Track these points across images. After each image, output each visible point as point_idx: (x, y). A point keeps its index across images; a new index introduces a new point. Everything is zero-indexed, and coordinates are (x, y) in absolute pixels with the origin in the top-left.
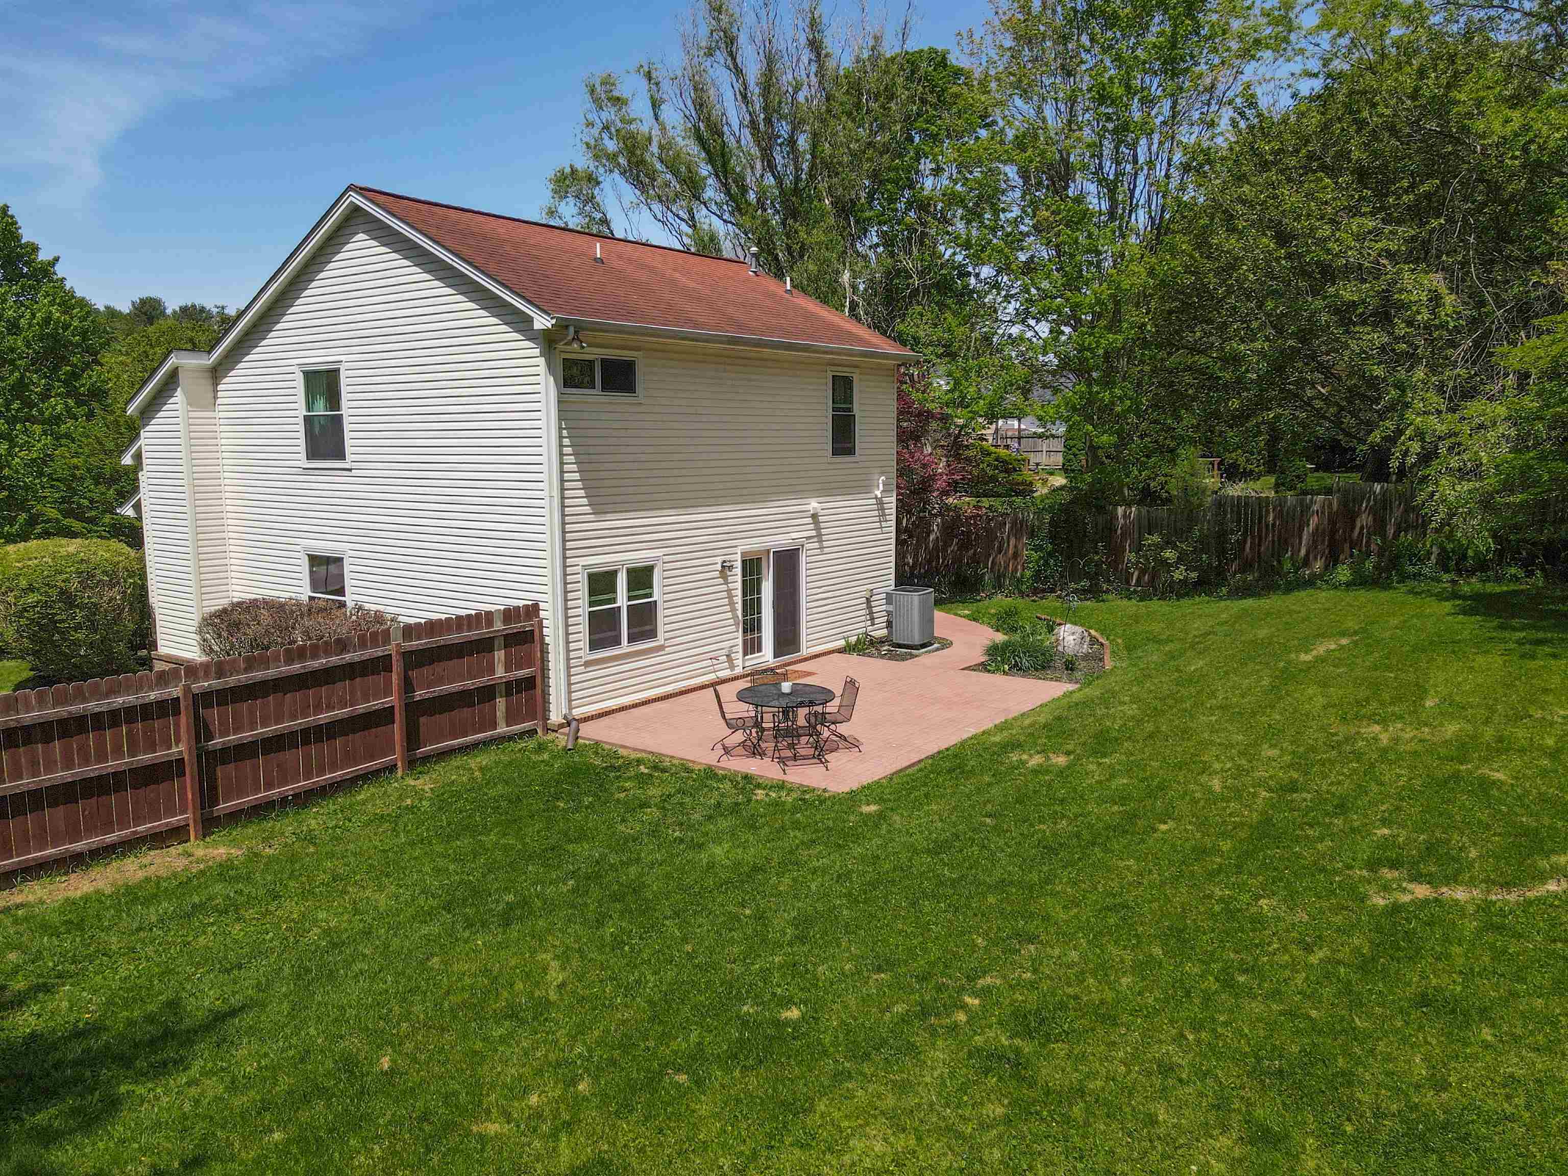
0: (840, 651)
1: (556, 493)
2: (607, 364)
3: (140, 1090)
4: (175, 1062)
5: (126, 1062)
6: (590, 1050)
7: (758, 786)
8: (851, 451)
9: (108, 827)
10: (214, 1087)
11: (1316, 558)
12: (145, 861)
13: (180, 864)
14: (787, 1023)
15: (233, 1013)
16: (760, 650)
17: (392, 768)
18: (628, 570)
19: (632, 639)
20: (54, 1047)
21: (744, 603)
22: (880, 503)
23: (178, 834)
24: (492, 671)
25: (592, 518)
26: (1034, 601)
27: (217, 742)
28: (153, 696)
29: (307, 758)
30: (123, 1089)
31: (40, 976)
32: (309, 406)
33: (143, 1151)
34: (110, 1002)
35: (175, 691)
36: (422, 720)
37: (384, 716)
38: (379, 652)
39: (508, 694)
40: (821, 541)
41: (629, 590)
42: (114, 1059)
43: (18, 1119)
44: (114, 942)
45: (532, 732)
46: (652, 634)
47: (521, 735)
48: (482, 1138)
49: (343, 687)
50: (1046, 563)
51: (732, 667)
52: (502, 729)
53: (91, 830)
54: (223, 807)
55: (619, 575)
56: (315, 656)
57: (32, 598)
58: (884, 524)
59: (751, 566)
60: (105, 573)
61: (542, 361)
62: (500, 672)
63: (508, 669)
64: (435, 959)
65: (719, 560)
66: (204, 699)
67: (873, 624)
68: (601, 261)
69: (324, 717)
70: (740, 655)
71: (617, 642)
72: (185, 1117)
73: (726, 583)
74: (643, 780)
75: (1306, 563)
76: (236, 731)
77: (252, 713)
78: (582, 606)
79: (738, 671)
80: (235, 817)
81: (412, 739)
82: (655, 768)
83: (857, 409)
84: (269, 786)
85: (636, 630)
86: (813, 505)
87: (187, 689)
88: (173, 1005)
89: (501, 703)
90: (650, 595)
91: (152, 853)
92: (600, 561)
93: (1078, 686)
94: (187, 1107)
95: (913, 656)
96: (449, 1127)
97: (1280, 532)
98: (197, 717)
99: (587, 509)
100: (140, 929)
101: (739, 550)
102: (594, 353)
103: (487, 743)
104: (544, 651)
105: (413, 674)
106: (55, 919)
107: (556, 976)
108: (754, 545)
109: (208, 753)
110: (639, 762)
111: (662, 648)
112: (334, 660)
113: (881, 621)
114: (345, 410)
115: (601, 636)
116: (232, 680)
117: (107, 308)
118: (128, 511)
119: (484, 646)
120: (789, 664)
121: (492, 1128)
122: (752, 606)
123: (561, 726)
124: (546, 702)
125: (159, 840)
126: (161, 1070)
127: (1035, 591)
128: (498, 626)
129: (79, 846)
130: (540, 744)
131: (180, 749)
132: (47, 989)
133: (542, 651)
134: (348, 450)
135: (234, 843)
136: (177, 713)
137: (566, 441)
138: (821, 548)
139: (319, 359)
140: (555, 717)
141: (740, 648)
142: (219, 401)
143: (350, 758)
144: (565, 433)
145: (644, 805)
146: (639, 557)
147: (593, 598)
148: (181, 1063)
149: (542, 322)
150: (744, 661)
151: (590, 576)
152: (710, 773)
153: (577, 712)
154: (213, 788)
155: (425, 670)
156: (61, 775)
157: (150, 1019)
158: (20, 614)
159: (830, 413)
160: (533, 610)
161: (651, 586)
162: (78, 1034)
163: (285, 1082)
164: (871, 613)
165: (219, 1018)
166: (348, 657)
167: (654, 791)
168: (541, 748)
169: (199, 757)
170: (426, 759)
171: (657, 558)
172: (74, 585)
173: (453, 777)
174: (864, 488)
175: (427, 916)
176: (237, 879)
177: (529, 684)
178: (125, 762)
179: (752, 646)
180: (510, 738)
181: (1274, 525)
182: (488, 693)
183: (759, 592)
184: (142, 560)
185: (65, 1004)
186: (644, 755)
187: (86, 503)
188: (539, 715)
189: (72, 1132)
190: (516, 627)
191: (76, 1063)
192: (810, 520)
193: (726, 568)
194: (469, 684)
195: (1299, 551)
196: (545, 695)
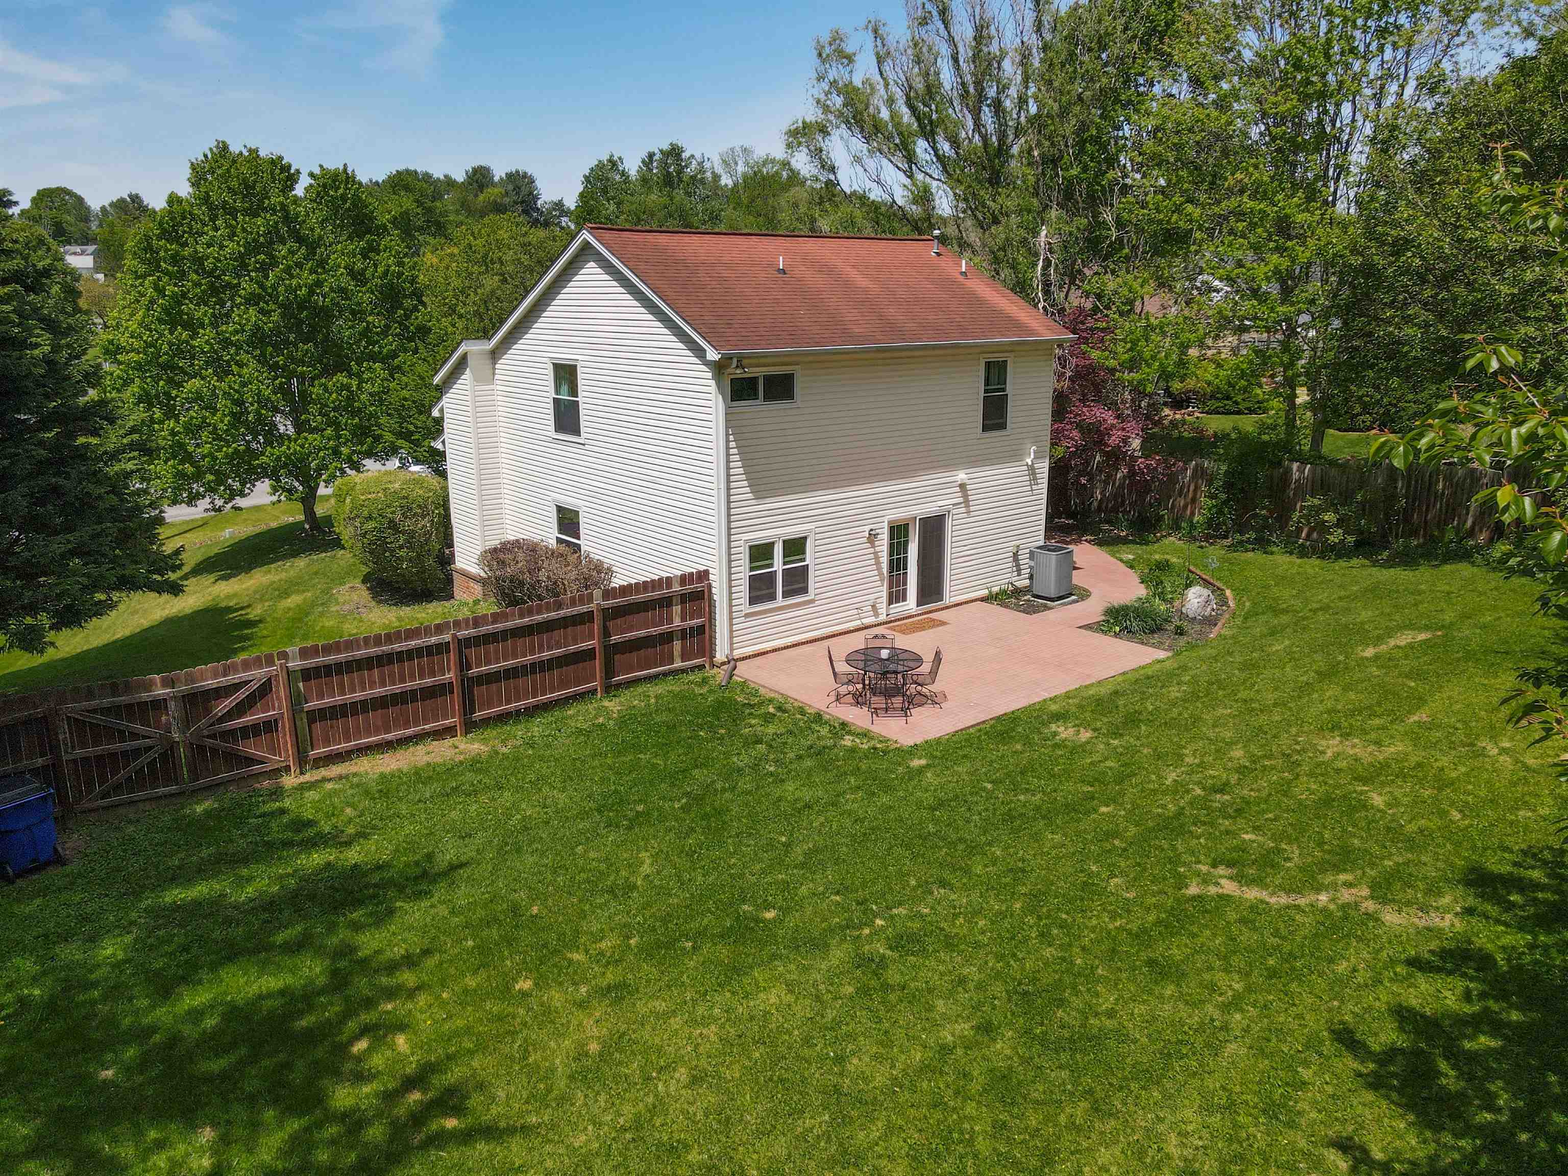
0: (983, 599)
1: (723, 486)
2: (768, 379)
3: (406, 906)
4: (426, 893)
5: (401, 889)
6: (645, 920)
7: (849, 733)
8: (1002, 426)
9: (407, 725)
10: (443, 910)
11: (1481, 531)
12: (430, 748)
13: (450, 753)
14: (764, 921)
15: (461, 865)
16: (904, 599)
17: (594, 691)
18: (784, 541)
19: (786, 595)
20: (365, 875)
21: (891, 562)
22: (1032, 470)
23: (449, 731)
24: (670, 621)
25: (753, 502)
26: (1201, 547)
27: (474, 671)
28: (434, 640)
29: (534, 683)
30: (398, 904)
31: (362, 827)
32: (557, 392)
33: (404, 941)
34: (397, 850)
35: (447, 637)
36: (617, 657)
37: (590, 654)
38: (584, 609)
39: (683, 638)
40: (968, 506)
41: (784, 557)
42: (395, 886)
43: (344, 915)
44: (404, 809)
45: (701, 667)
46: (804, 590)
47: (693, 669)
48: (570, 962)
49: (558, 634)
50: (1220, 512)
51: (876, 614)
52: (678, 664)
53: (398, 727)
54: (478, 715)
55: (776, 546)
56: (538, 613)
57: (371, 525)
58: (1034, 487)
59: (899, 532)
60: (419, 506)
61: (713, 383)
62: (677, 622)
63: (683, 619)
64: (580, 847)
65: (867, 528)
66: (467, 642)
67: (1019, 575)
68: (784, 271)
69: (546, 654)
70: (885, 605)
71: (772, 597)
72: (426, 925)
73: (873, 546)
74: (768, 718)
75: (1471, 533)
76: (488, 663)
77: (497, 651)
78: (743, 571)
79: (883, 618)
80: (486, 722)
81: (609, 672)
82: (779, 709)
83: (1010, 389)
84: (508, 702)
85: (789, 588)
86: (961, 476)
87: (454, 636)
88: (429, 857)
89: (677, 645)
90: (804, 560)
91: (434, 743)
92: (761, 536)
93: (1170, 654)
94: (428, 920)
95: (1047, 608)
96: (556, 952)
97: (1448, 501)
98: (460, 652)
99: (750, 496)
100: (420, 801)
101: (886, 519)
102: (759, 372)
103: (665, 674)
104: (712, 604)
105: (611, 624)
106: (374, 788)
107: (646, 869)
108: (899, 514)
109: (468, 679)
110: (771, 701)
111: (812, 601)
112: (553, 615)
113: (1026, 572)
114: (582, 398)
115: (759, 593)
116: (484, 629)
117: (446, 176)
118: (438, 445)
119: (666, 602)
120: (930, 612)
121: (576, 956)
122: (897, 565)
123: (723, 664)
124: (712, 644)
125: (439, 734)
126: (419, 895)
127: (1207, 538)
128: (676, 588)
129: (389, 736)
130: (704, 679)
131: (450, 676)
132: (365, 836)
133: (710, 606)
134: (583, 430)
135: (484, 741)
136: (448, 651)
137: (732, 444)
138: (968, 512)
139: (565, 355)
140: (720, 656)
141: (885, 599)
142: (497, 377)
143: (564, 685)
144: (731, 438)
145: (759, 741)
146: (793, 531)
147: (754, 565)
148: (428, 894)
149: (713, 355)
150: (887, 610)
151: (751, 547)
152: (818, 718)
153: (737, 653)
154: (472, 702)
155: (619, 621)
156: (379, 691)
157: (417, 863)
158: (364, 535)
159: (982, 394)
160: (704, 575)
161: (804, 553)
162: (379, 867)
163: (481, 913)
164: (1018, 565)
165: (454, 867)
166: (562, 613)
167: (771, 730)
168: (705, 681)
169: (462, 680)
170: (618, 685)
171: (810, 531)
172: (398, 517)
173: (636, 702)
174: (1015, 455)
175: (584, 814)
176: (479, 771)
177: (701, 629)
178: (417, 683)
179: (896, 595)
180: (683, 671)
181: (1443, 493)
182: (667, 638)
183: (906, 552)
184: (445, 489)
185: (373, 848)
186: (777, 696)
187: (412, 428)
188: (707, 654)
189: (370, 925)
190: (689, 588)
191: (376, 886)
192: (958, 489)
193: (872, 537)
194: (653, 631)
195: (1465, 521)
196: (712, 638)
